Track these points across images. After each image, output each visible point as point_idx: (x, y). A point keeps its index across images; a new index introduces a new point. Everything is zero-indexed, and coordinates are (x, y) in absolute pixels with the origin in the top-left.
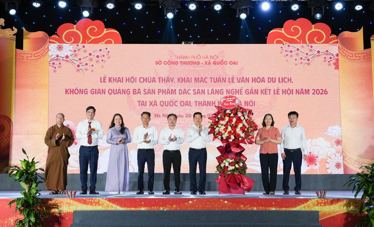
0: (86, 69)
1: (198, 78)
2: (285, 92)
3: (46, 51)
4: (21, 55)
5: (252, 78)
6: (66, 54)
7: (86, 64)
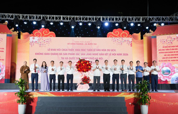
0: (43, 46)
1: (83, 49)
2: (113, 54)
3: (29, 39)
4: (20, 41)
6: (36, 41)
7: (43, 44)
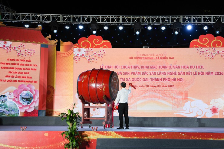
0: (93, 62)
1: (152, 66)
2: (200, 73)
3: (72, 52)
4: (59, 54)
5: (182, 66)
6: (82, 53)
7: (93, 59)
